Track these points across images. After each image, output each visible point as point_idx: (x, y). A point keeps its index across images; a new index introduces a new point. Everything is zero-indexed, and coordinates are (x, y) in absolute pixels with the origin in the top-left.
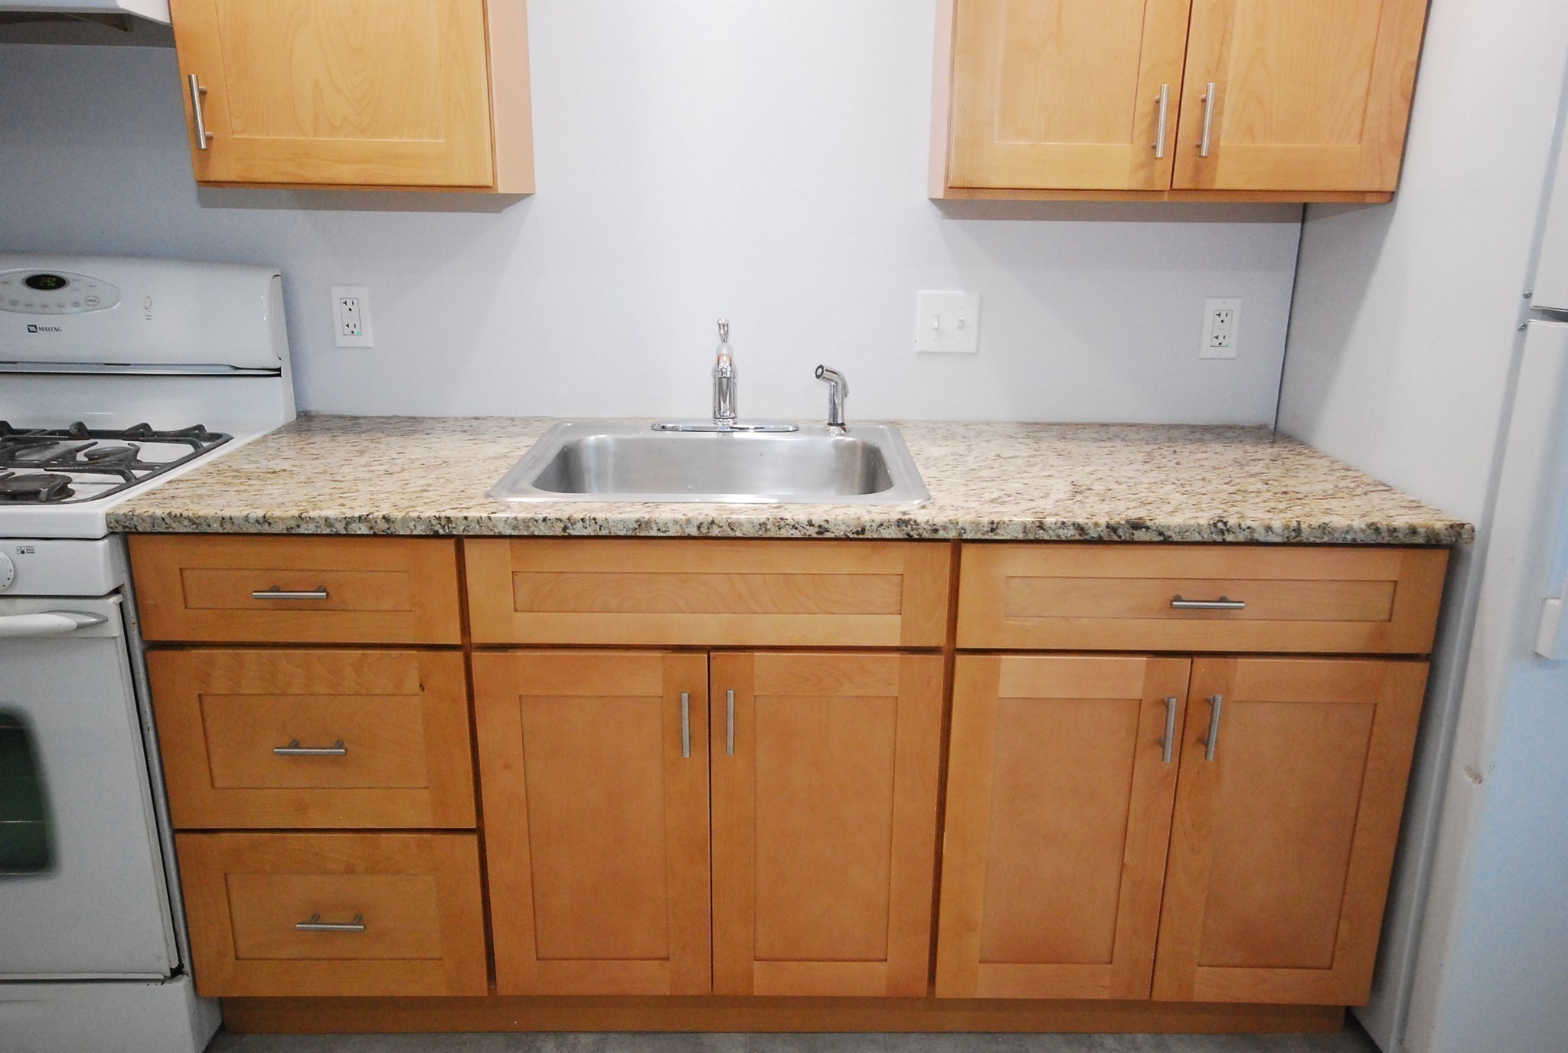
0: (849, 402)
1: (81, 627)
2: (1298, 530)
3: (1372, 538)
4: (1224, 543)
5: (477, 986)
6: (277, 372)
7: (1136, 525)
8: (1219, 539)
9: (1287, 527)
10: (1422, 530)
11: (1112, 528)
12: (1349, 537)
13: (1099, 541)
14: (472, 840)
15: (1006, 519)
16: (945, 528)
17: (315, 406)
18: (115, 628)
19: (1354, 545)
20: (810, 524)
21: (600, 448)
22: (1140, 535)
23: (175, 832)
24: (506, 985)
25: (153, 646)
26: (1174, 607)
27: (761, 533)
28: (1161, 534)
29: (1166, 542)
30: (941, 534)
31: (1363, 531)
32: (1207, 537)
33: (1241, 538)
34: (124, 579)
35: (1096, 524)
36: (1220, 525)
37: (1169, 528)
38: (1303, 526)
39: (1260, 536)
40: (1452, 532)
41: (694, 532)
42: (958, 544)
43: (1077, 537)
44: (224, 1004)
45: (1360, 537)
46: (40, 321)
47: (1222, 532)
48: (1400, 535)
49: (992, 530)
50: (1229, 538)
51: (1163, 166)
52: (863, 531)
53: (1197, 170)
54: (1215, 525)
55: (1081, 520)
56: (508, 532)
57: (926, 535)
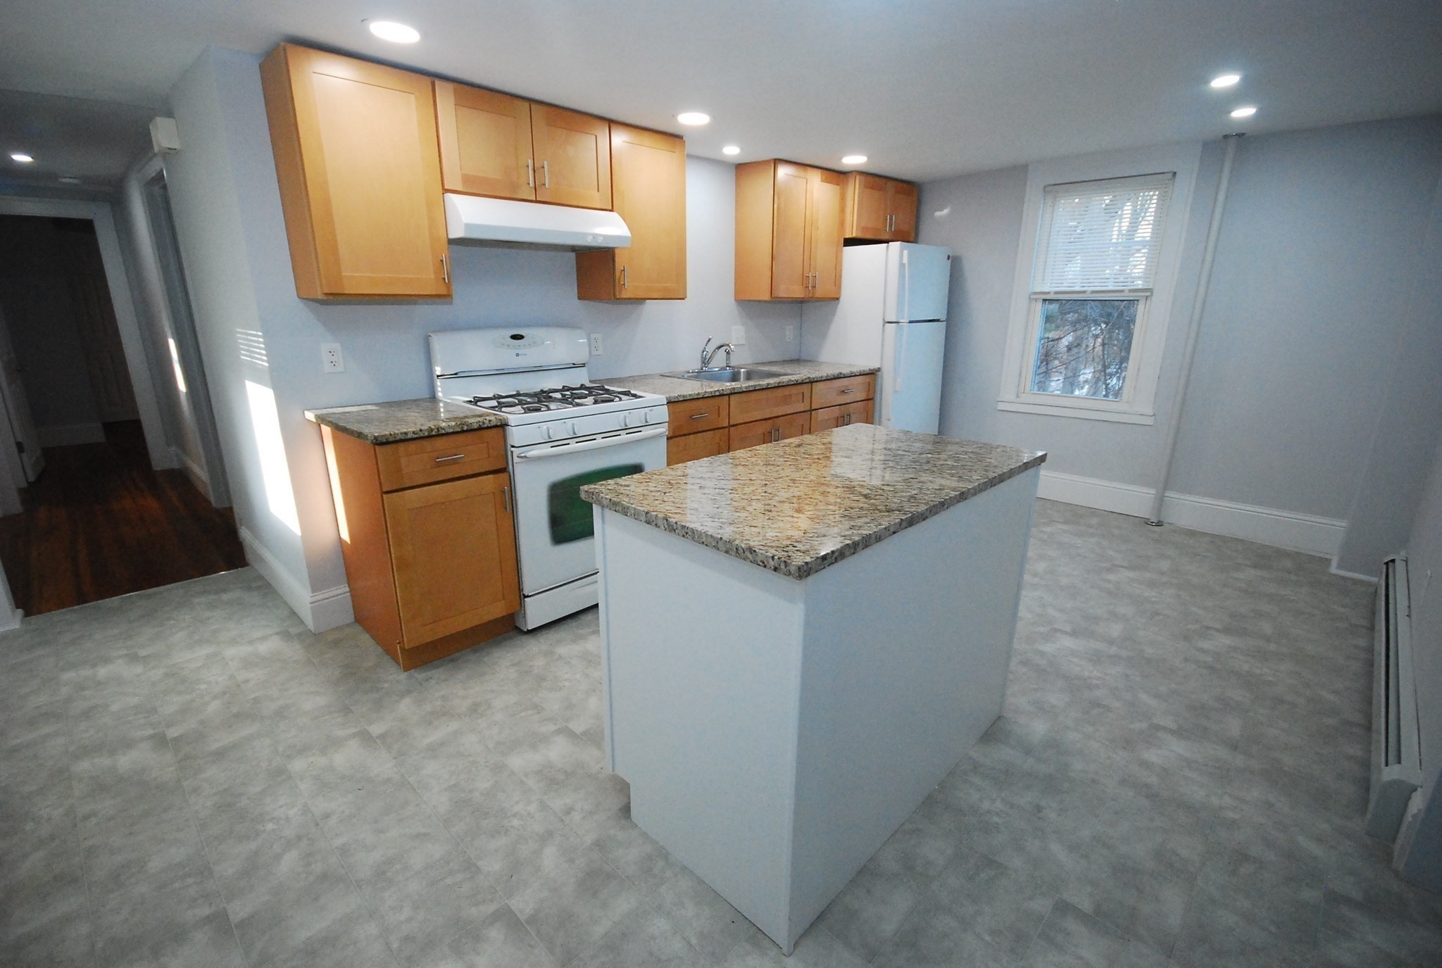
46: (520, 352)
53: (814, 293)
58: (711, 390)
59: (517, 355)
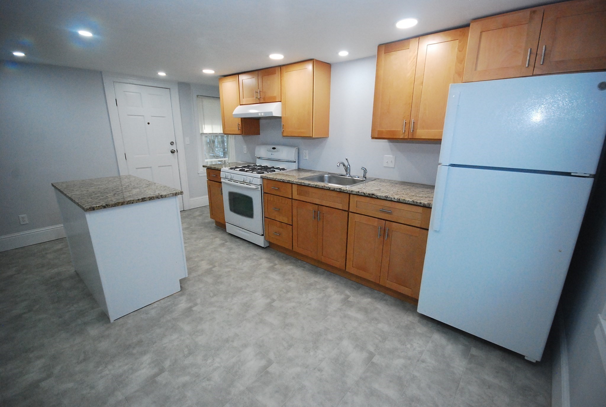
0: (367, 174)
1: (256, 188)
2: (399, 199)
3: (413, 203)
4: (387, 200)
5: (291, 249)
6: (295, 162)
7: (373, 194)
8: (386, 199)
9: (397, 199)
10: (422, 203)
11: (369, 194)
12: (409, 202)
13: (367, 196)
14: (291, 226)
15: (354, 190)
16: (345, 190)
17: (301, 167)
18: (260, 189)
19: (409, 204)
20: (328, 187)
21: (326, 176)
22: (374, 196)
23: (265, 217)
24: (294, 250)
25: (265, 193)
26: (383, 211)
27: (322, 188)
28: (377, 196)
29: (378, 198)
30: (345, 191)
31: (411, 202)
32: (384, 198)
33: (390, 199)
34: (262, 184)
35: (367, 193)
36: (386, 197)
37: (378, 196)
38: (400, 199)
39: (393, 200)
40: (428, 205)
41: (315, 186)
42: (350, 194)
43: (364, 195)
44: (270, 243)
45: (411, 203)
46: (272, 153)
47: (386, 198)
48: (418, 203)
49: (352, 192)
50: (388, 199)
51: (407, 133)
52: (334, 189)
53: (413, 135)
54: (385, 196)
55: (365, 192)
56: (295, 183)
57: (343, 191)
58: (279, 178)
59: (272, 154)
